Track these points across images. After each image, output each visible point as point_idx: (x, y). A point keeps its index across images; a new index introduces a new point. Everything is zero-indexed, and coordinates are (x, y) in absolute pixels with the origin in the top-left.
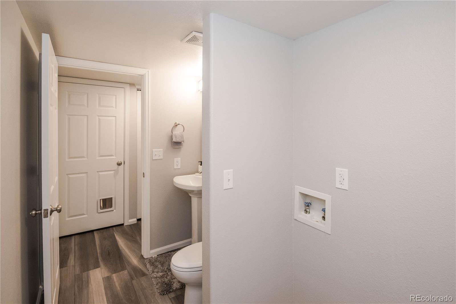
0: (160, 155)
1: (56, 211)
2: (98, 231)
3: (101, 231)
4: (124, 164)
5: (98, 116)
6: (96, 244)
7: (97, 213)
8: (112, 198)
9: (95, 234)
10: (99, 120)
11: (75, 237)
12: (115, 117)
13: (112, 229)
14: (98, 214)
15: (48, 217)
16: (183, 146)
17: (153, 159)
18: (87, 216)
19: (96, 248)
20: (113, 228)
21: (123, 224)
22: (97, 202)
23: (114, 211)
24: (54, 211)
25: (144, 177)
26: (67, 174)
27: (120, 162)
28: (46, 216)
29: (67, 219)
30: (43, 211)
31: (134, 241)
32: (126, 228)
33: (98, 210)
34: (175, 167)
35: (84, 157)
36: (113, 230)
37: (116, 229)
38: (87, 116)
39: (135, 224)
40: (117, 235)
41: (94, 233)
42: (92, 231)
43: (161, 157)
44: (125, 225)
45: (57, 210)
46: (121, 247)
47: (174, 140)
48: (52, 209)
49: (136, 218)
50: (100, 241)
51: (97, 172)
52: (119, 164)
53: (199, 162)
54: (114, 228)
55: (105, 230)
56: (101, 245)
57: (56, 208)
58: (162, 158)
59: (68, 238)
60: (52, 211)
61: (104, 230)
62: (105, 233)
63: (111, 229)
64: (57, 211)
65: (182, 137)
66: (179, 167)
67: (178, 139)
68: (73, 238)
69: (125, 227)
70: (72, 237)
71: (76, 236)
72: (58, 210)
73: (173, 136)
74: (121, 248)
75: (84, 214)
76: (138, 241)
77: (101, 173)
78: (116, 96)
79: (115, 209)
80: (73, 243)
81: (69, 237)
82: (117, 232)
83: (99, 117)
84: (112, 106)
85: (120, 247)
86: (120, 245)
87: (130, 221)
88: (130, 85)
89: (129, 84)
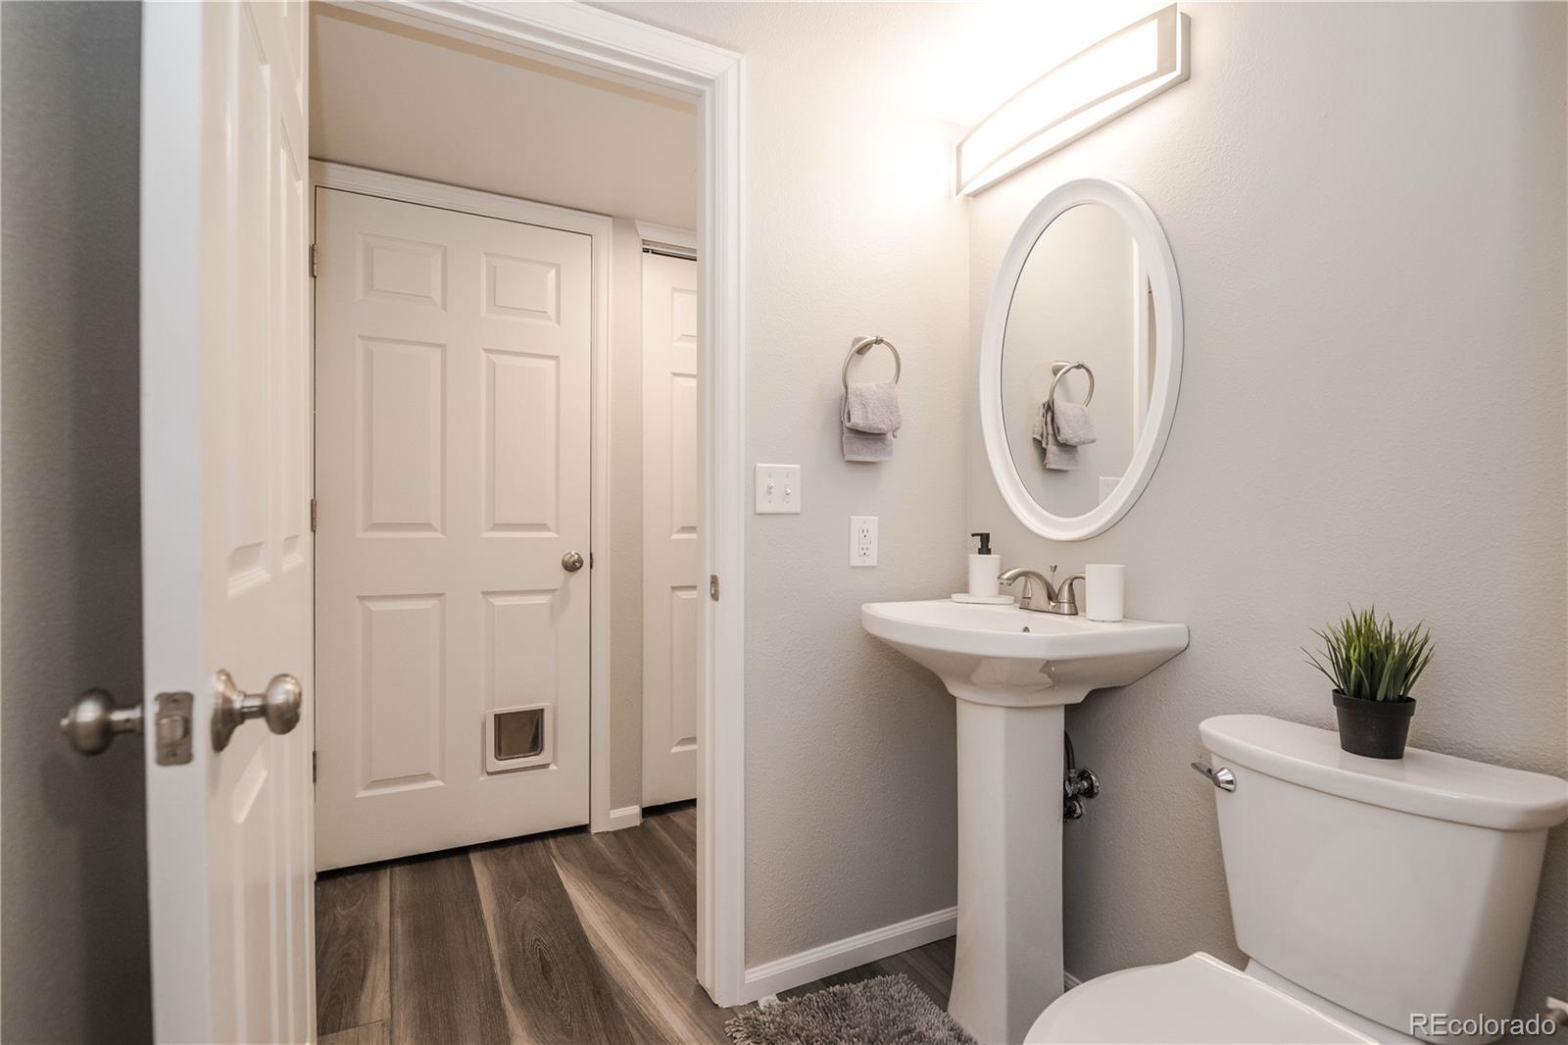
0: (787, 494)
1: (261, 722)
2: (488, 852)
3: (498, 851)
4: (591, 567)
5: (487, 351)
6: (482, 913)
7: (482, 773)
8: (542, 710)
9: (477, 862)
10: (493, 367)
11: (391, 872)
12: (552, 363)
13: (544, 845)
14: (484, 778)
15: (188, 759)
16: (890, 454)
17: (759, 511)
18: (442, 784)
19: (486, 931)
20: (546, 841)
21: (582, 829)
22: (484, 725)
23: (552, 767)
24: (243, 716)
25: (715, 597)
26: (362, 598)
27: (576, 556)
28: (177, 752)
29: (362, 794)
30: (151, 709)
31: (648, 909)
32: (600, 844)
33: (488, 761)
34: (856, 561)
35: (428, 526)
36: (547, 848)
37: (558, 849)
38: (443, 347)
39: (636, 827)
40: (567, 877)
41: (469, 861)
42: (463, 852)
43: (794, 506)
44: (593, 831)
45: (262, 711)
46: (596, 934)
47: (858, 419)
48: (227, 700)
49: (638, 801)
50: (501, 903)
51: (481, 596)
52: (572, 567)
53: (973, 535)
54: (551, 843)
55: (516, 849)
56: (506, 920)
57: (264, 697)
58: (799, 511)
59: (364, 878)
60: (227, 722)
61: (509, 849)
62: (517, 863)
63: (538, 844)
64: (268, 721)
65: (892, 407)
66: (872, 561)
67: (874, 414)
68: (385, 878)
69: (595, 839)
70: (383, 871)
71: (397, 869)
72: (271, 713)
73: (851, 398)
74: (595, 944)
75: (428, 776)
76: (667, 910)
77: (498, 601)
78: (558, 268)
79: (555, 760)
80: (386, 898)
81: (368, 875)
82: (568, 860)
83: (491, 356)
84: (546, 312)
85: (591, 938)
86: (591, 928)
87: (616, 813)
88: (614, 222)
89: (611, 219)
